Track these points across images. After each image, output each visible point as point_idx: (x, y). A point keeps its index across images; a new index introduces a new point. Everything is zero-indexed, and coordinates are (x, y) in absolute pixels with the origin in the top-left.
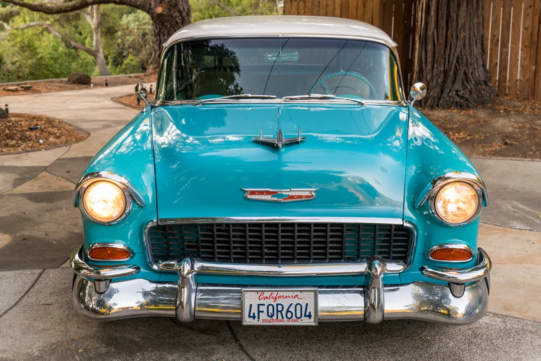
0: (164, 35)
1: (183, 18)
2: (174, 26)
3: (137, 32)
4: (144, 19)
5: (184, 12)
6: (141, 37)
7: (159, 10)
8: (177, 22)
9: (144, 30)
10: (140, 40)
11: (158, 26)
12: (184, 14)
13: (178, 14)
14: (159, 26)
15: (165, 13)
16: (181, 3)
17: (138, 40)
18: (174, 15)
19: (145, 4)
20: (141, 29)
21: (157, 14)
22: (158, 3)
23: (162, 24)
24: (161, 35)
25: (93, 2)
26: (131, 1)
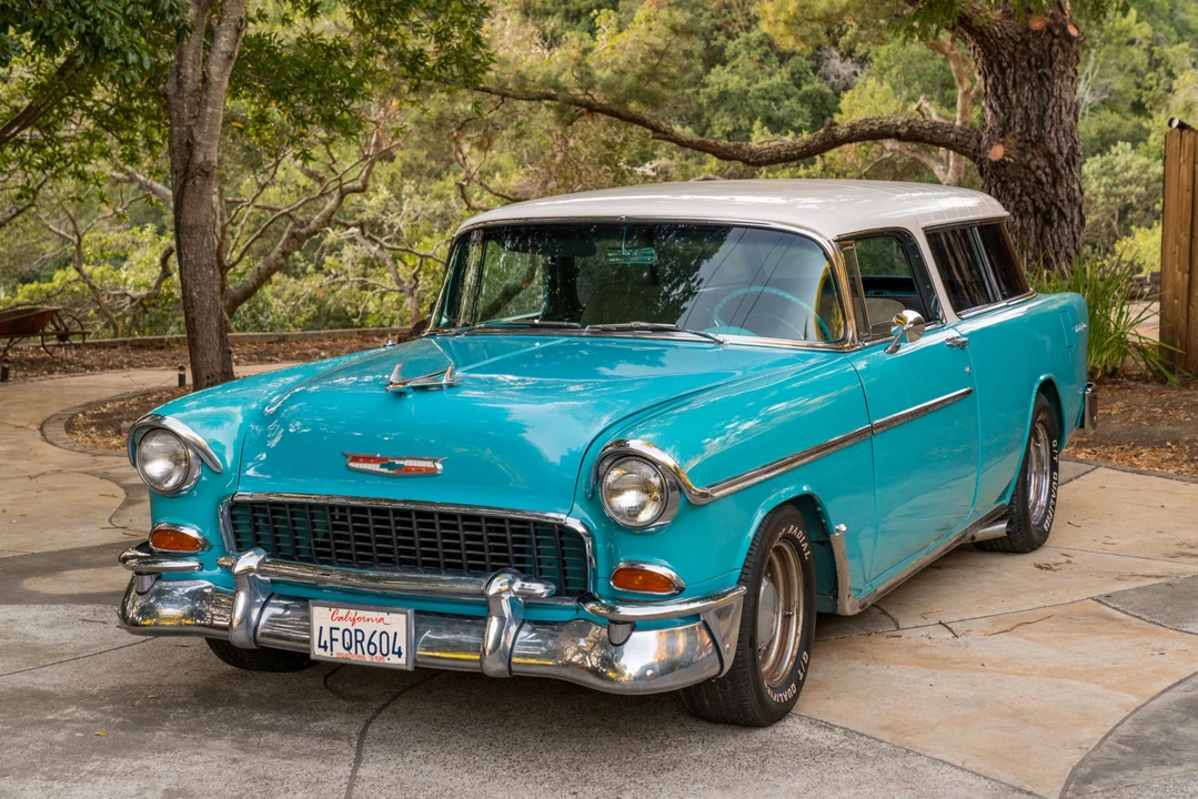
1: (1055, 171)
2: (1030, 190)
5: (1058, 156)
7: (997, 153)
8: (1039, 181)
11: (993, 189)
12: (1060, 161)
13: (1042, 163)
14: (996, 191)
15: (1011, 160)
16: (1053, 135)
17: (1109, 225)
18: (1034, 163)
19: (966, 140)
21: (991, 162)
22: (997, 136)
23: (1002, 187)
25: (848, 137)
26: (935, 133)
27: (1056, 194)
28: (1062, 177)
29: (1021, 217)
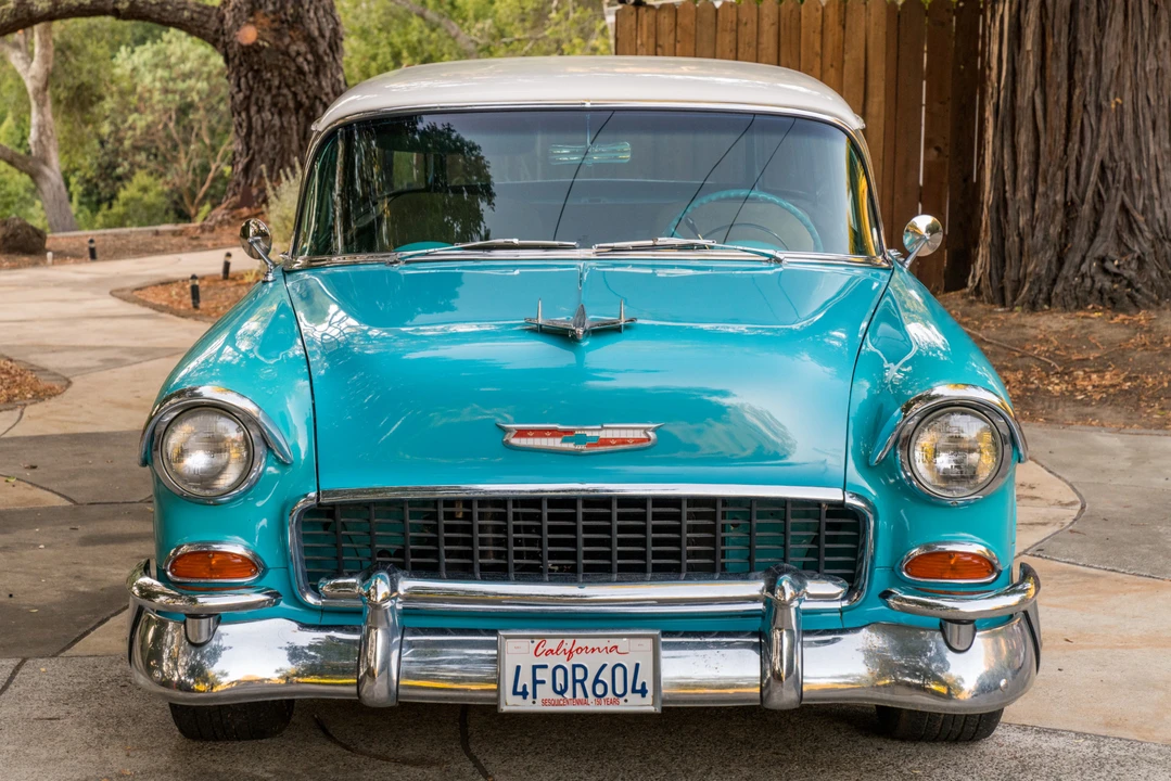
0: (259, 111)
1: (318, 57)
2: (291, 81)
3: (159, 102)
4: (183, 60)
5: (320, 40)
6: (174, 117)
7: (248, 35)
8: (300, 71)
9: (183, 94)
10: (171, 125)
11: (243, 80)
12: (323, 46)
13: (303, 48)
14: (247, 82)
15: (266, 44)
16: (312, 14)
17: (166, 126)
18: (293, 49)
19: (205, 19)
20: (174, 92)
21: (241, 46)
22: (245, 15)
23: (254, 78)
24: (253, 109)
25: (50, 13)
26: (165, 10)
27: (320, 86)
28: (325, 66)
29: (280, 114)
